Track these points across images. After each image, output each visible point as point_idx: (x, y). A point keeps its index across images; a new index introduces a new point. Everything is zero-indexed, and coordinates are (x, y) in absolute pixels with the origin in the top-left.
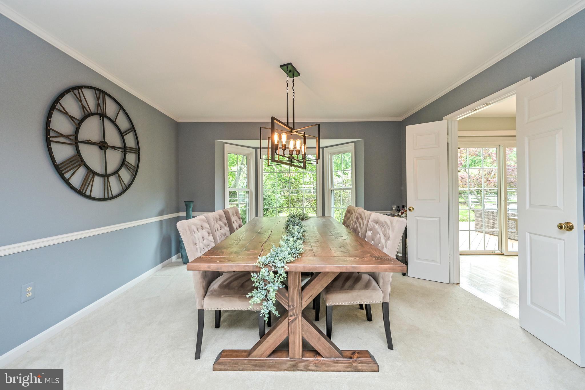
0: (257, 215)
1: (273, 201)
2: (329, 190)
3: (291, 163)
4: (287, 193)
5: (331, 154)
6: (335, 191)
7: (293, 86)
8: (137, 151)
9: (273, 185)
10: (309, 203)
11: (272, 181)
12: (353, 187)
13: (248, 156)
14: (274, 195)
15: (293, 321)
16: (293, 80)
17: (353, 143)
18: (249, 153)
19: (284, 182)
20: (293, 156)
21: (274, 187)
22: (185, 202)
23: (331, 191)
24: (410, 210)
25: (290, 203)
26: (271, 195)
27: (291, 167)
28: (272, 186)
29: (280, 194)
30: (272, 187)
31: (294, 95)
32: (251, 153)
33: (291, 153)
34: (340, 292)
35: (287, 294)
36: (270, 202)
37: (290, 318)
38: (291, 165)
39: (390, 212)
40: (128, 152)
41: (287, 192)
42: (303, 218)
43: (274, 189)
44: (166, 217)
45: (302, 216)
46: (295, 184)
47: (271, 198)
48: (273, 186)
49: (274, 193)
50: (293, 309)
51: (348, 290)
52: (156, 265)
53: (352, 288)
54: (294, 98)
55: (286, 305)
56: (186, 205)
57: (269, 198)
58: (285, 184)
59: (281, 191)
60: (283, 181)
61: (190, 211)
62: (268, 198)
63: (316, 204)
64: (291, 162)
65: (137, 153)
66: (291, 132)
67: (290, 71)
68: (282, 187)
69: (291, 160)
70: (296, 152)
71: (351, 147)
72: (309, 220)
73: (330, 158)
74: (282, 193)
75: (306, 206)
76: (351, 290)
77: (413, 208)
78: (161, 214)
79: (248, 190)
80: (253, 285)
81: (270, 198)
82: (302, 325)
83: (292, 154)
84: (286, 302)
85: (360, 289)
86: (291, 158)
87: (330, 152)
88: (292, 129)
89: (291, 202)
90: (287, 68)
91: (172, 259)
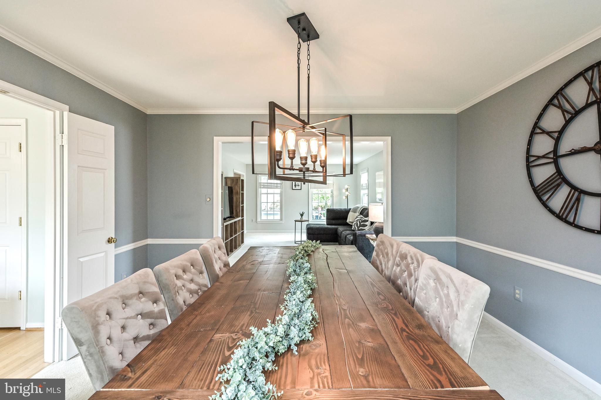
3: (304, 177)
20: (306, 166)
27: (304, 184)
38: (304, 181)
64: (304, 175)
66: (304, 127)
67: (304, 30)
69: (304, 173)
83: (306, 164)
88: (305, 124)
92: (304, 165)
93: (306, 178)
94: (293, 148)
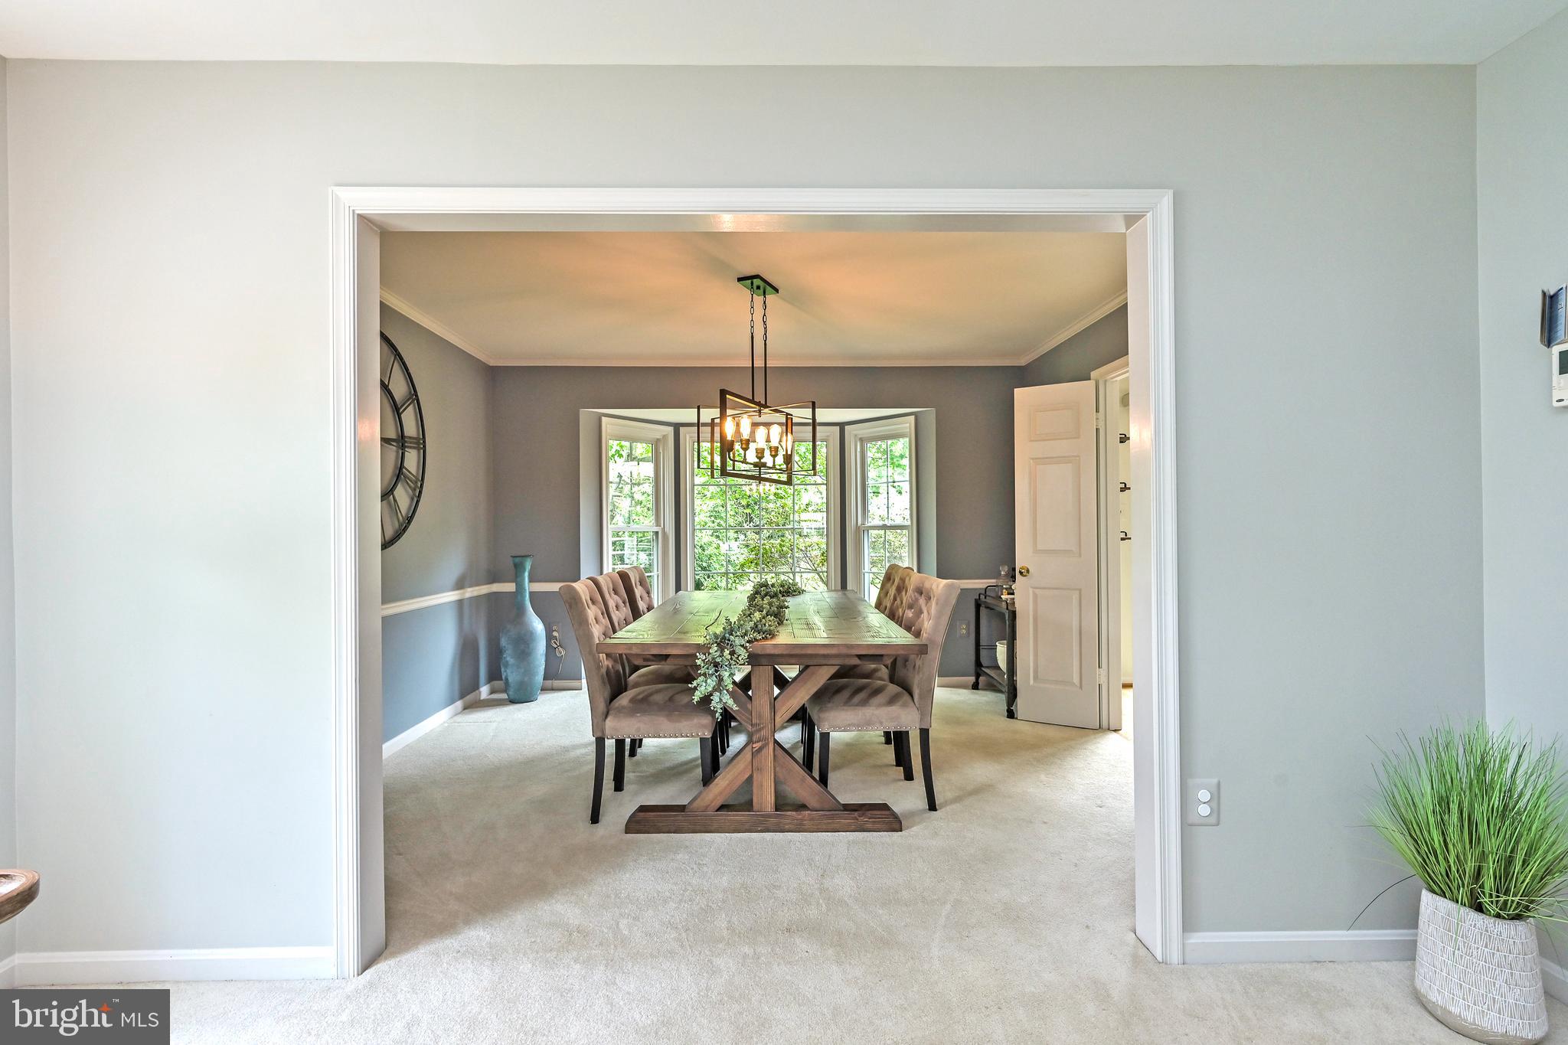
0: (678, 588)
1: (715, 559)
2: (858, 528)
3: (760, 474)
4: (754, 537)
5: (861, 440)
6: (873, 533)
7: (765, 315)
8: (421, 443)
9: (715, 515)
10: (810, 562)
11: (711, 503)
12: (912, 523)
13: (656, 444)
14: (719, 542)
15: (760, 750)
16: (765, 302)
17: (912, 418)
18: (658, 437)
19: (748, 506)
20: (762, 461)
21: (718, 521)
22: (512, 556)
23: (860, 531)
24: (1021, 573)
25: (761, 563)
26: (710, 544)
28: (710, 516)
29: (736, 539)
30: (713, 519)
31: (765, 334)
32: (665, 437)
33: (760, 453)
34: (843, 710)
35: (749, 706)
36: (705, 564)
37: (754, 746)
38: (760, 479)
39: (994, 581)
40: (409, 447)
41: (753, 534)
42: (791, 591)
43: (716, 524)
44: (470, 592)
45: (786, 587)
46: (773, 513)
47: (710, 551)
48: (716, 518)
49: (718, 537)
50: (759, 730)
51: (857, 705)
52: (452, 702)
53: (864, 703)
54: (765, 341)
55: (747, 722)
56: (516, 566)
57: (704, 550)
58: (748, 511)
59: (737, 532)
60: (744, 502)
61: (524, 579)
62: (700, 551)
63: (825, 563)
64: (760, 472)
65: (422, 448)
66: (760, 412)
67: (758, 287)
68: (740, 519)
69: (760, 469)
70: (771, 451)
71: (908, 425)
72: (802, 596)
73: (859, 450)
74: (742, 537)
75: (802, 570)
76: (862, 706)
77: (1028, 571)
78: (460, 585)
79: (656, 529)
80: (699, 672)
81: (706, 552)
82: (775, 756)
83: (762, 457)
84: (748, 719)
85: (880, 705)
86: (760, 465)
87: (860, 436)
88: (762, 406)
89: (762, 558)
90: (752, 283)
91: (480, 692)
92: (760, 458)
93: (762, 476)
94: (777, 445)
